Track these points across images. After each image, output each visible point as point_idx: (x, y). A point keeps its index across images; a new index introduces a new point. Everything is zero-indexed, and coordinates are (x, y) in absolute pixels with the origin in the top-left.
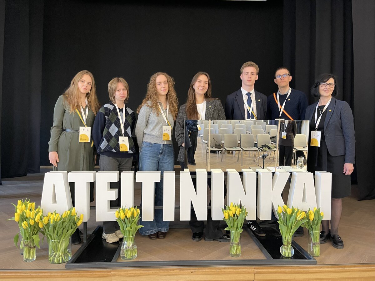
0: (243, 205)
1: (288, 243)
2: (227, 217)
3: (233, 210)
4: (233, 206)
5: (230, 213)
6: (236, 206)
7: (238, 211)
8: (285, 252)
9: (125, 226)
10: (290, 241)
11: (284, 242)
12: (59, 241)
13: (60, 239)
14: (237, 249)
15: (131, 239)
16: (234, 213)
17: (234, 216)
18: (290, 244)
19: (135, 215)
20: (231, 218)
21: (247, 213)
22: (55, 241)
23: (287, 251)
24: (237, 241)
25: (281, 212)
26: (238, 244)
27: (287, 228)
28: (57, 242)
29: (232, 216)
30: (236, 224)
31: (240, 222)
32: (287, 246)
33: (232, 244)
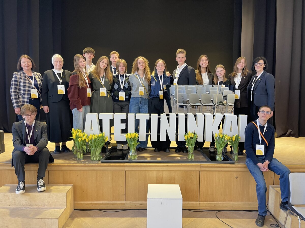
0: (195, 132)
1: (220, 153)
2: (186, 139)
3: (190, 134)
4: (190, 133)
5: (188, 136)
6: (191, 133)
7: (193, 135)
8: (218, 158)
9: (131, 142)
10: (221, 152)
11: (218, 153)
12: (97, 149)
13: (97, 148)
14: (192, 156)
15: (134, 149)
16: (190, 137)
17: (190, 138)
18: (221, 154)
19: (136, 137)
20: (188, 139)
21: (198, 137)
22: (94, 149)
23: (219, 157)
24: (192, 152)
25: (217, 136)
26: (192, 153)
27: (220, 145)
28: (95, 150)
29: (189, 138)
30: (191, 142)
31: (193, 141)
32: (220, 155)
33: (189, 153)
